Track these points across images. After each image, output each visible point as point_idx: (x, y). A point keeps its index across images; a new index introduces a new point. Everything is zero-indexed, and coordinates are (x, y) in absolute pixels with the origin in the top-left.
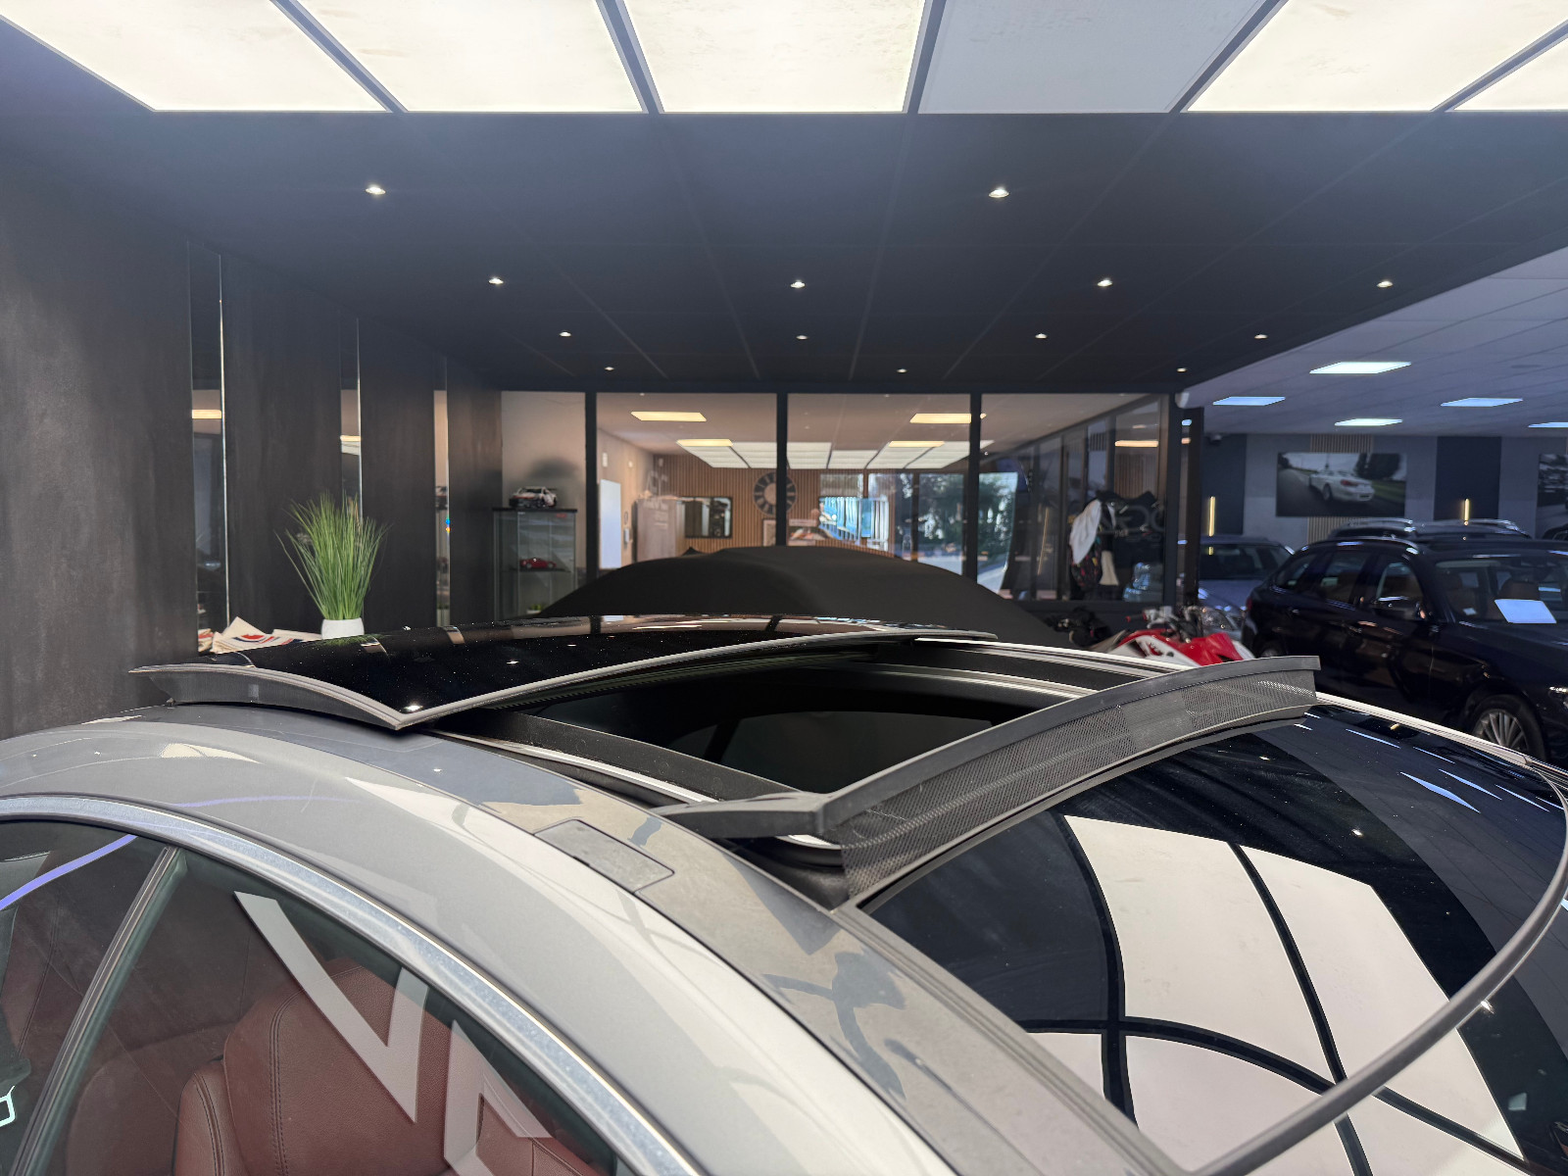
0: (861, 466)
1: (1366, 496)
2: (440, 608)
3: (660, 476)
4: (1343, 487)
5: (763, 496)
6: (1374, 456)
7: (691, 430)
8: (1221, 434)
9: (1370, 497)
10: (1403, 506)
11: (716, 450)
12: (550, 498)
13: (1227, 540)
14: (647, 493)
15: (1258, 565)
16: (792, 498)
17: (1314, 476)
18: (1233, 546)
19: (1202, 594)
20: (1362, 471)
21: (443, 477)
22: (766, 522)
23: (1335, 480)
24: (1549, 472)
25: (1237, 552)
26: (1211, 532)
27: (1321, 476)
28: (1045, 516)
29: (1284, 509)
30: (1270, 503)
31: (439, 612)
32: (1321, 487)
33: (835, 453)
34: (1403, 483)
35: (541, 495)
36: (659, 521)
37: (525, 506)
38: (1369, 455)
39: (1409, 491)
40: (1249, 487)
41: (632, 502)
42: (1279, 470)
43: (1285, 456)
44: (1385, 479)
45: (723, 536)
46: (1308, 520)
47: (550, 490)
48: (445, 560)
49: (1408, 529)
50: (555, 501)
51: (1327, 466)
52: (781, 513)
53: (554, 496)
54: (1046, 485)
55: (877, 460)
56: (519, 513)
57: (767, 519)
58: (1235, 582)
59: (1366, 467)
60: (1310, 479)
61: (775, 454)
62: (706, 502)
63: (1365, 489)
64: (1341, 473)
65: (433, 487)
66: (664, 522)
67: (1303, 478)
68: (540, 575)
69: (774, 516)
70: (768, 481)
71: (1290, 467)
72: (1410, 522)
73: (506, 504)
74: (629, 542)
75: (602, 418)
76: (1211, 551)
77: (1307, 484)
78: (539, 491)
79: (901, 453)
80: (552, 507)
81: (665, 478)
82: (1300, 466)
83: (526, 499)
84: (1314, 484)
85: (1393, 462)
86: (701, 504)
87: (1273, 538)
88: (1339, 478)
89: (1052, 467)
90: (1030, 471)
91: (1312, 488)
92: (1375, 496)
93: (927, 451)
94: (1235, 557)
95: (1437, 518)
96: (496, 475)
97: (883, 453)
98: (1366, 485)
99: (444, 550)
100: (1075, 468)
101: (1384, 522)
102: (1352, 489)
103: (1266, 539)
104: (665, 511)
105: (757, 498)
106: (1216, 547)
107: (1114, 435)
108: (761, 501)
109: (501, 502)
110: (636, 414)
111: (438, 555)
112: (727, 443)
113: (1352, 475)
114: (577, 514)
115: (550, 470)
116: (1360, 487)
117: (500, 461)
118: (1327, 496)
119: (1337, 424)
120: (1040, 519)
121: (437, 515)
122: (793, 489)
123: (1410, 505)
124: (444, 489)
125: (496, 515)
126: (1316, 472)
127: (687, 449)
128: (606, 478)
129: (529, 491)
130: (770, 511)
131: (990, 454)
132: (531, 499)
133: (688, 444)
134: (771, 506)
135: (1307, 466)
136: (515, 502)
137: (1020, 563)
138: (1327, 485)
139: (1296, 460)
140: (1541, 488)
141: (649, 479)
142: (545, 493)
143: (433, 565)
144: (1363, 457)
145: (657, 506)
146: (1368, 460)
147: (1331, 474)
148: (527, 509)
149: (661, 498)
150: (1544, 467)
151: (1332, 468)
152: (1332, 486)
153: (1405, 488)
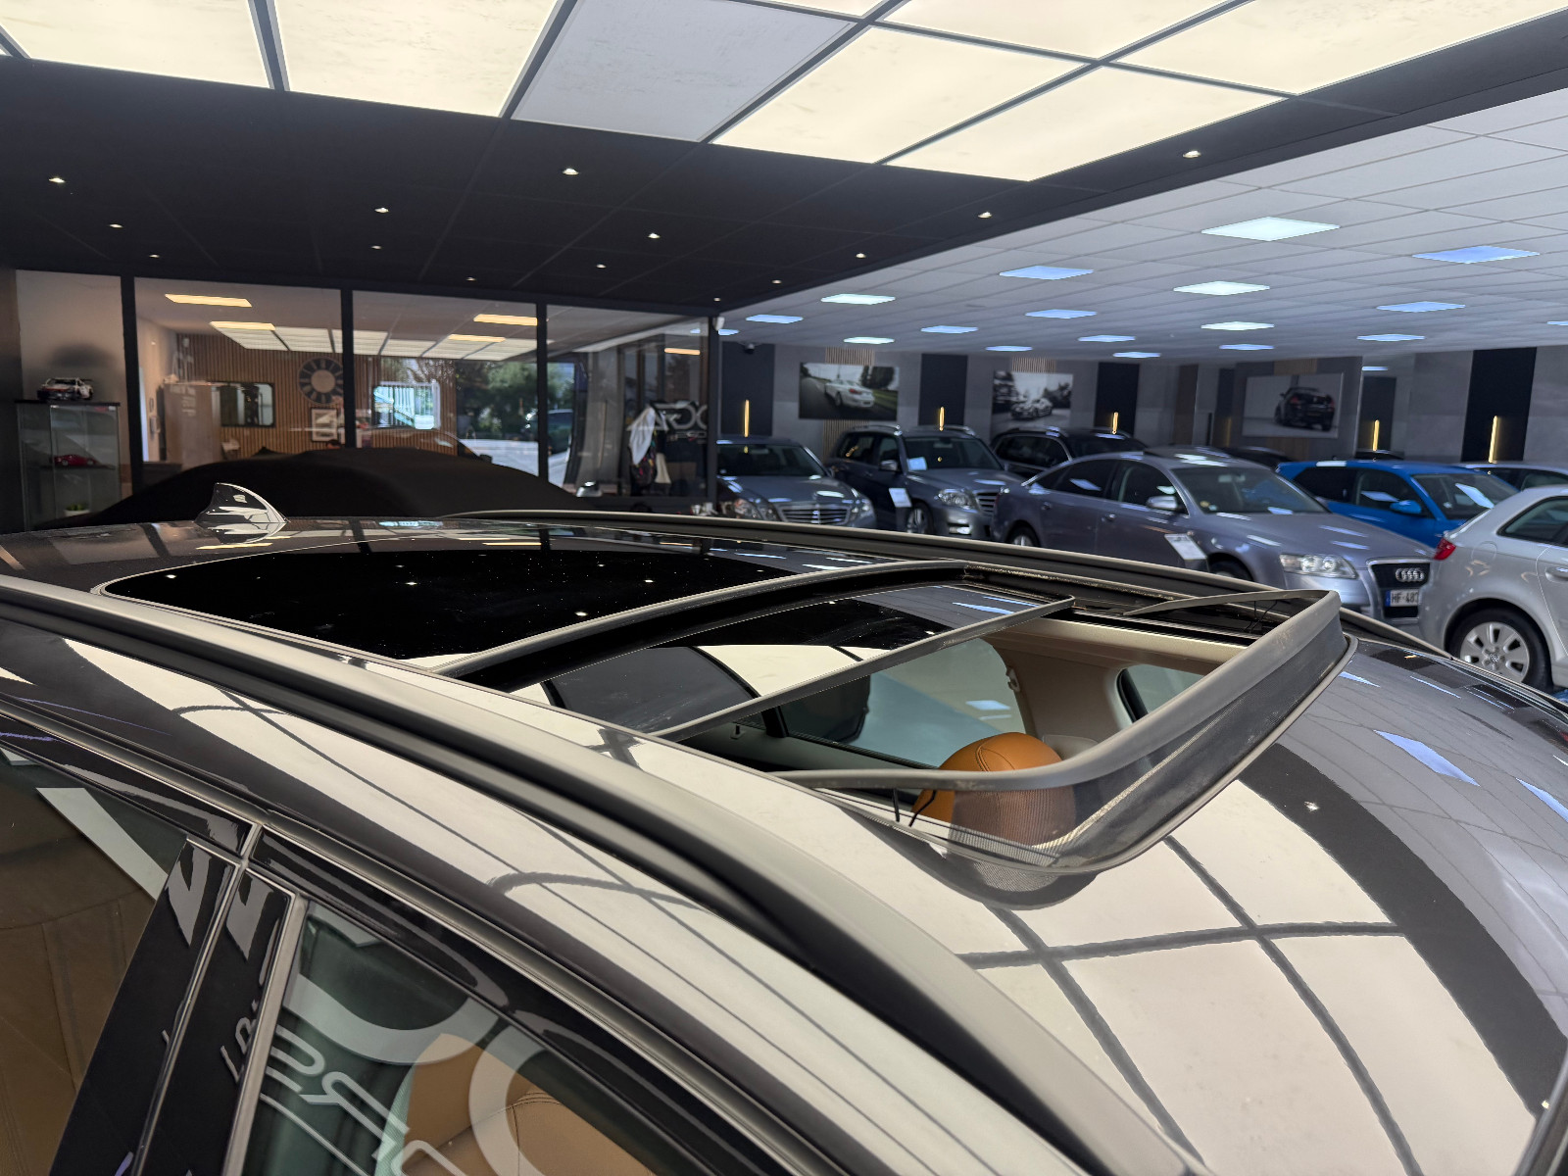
1: (868, 403)
4: (850, 395)
5: (310, 384)
6: (875, 368)
8: (754, 343)
9: (872, 404)
10: (895, 411)
12: (85, 390)
13: (759, 440)
17: (828, 384)
20: (865, 382)
22: (315, 411)
23: (844, 388)
24: (1001, 386)
26: (746, 433)
27: (834, 385)
29: (805, 413)
30: (794, 407)
32: (834, 394)
34: (895, 393)
35: (76, 387)
37: (58, 399)
38: (871, 368)
39: (900, 400)
40: (777, 392)
42: (801, 378)
43: (806, 366)
44: (883, 389)
46: (822, 422)
47: (83, 380)
49: (897, 434)
50: (90, 393)
51: (838, 376)
53: (89, 387)
56: (52, 406)
60: (826, 387)
61: (340, 340)
63: (868, 397)
64: (850, 383)
67: (819, 386)
70: (316, 367)
71: (809, 376)
75: (140, 301)
76: (745, 450)
78: (73, 383)
79: (458, 346)
80: (88, 399)
82: (817, 375)
83: (58, 391)
84: (829, 391)
85: (889, 375)
87: (795, 440)
88: (848, 387)
91: (827, 395)
92: (876, 404)
93: (487, 346)
94: (765, 455)
95: (921, 423)
96: (15, 362)
98: (868, 393)
102: (857, 397)
103: (789, 440)
105: (303, 385)
106: (750, 447)
108: (308, 388)
109: (22, 392)
110: (169, 297)
112: (267, 326)
113: (858, 384)
114: (118, 407)
116: (865, 395)
117: (17, 346)
119: (846, 341)
120: (599, 417)
123: (901, 411)
125: (19, 407)
126: (830, 381)
127: (221, 331)
129: (59, 382)
131: (553, 350)
132: (64, 391)
133: (222, 326)
134: (319, 394)
135: (823, 375)
136: (45, 397)
138: (839, 393)
139: (815, 369)
140: (995, 398)
142: (79, 385)
144: (866, 369)
146: (870, 372)
147: (842, 383)
148: (57, 402)
150: (997, 382)
151: (842, 378)
152: (843, 394)
153: (896, 397)
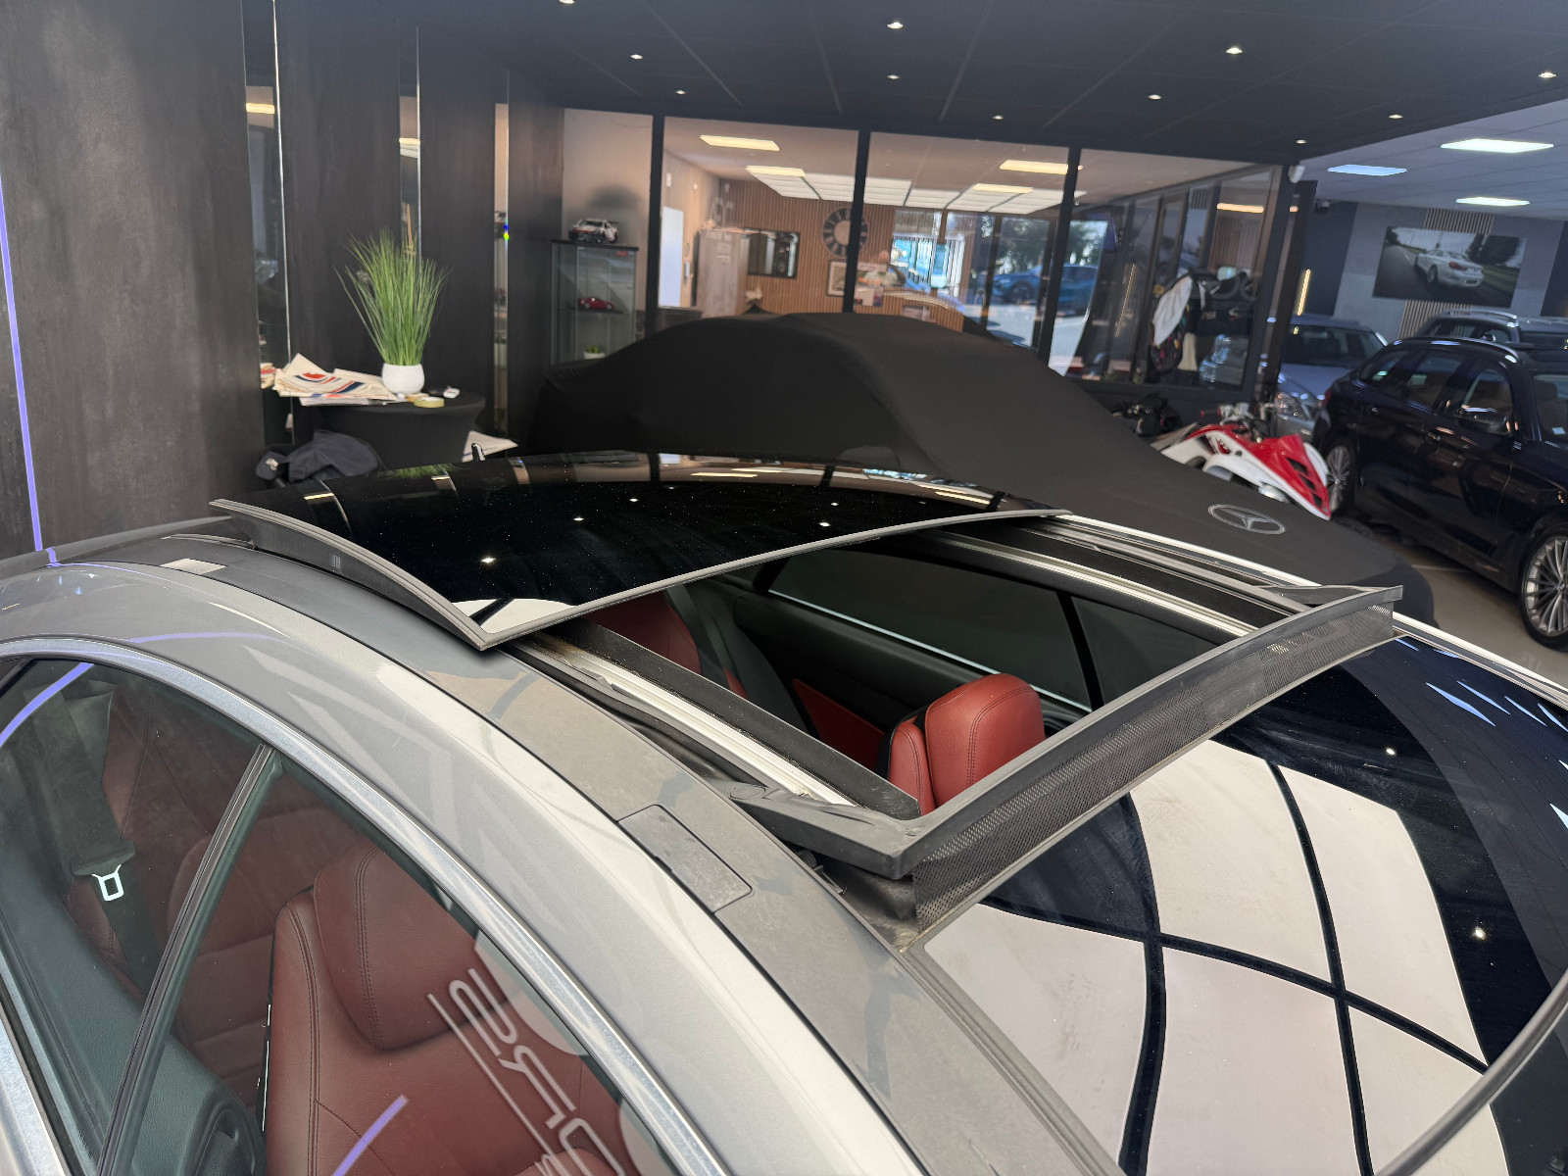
0: (941, 206)
1: (1475, 282)
2: (498, 342)
3: (725, 203)
4: (1450, 270)
5: (832, 234)
6: (1492, 238)
7: (763, 157)
8: (1329, 201)
9: (1478, 283)
10: (1511, 296)
11: (787, 179)
12: (611, 233)
13: (1318, 320)
14: (711, 223)
15: (1344, 348)
16: (864, 239)
17: (1421, 255)
18: (1322, 329)
19: (1281, 378)
20: (1474, 254)
21: (502, 202)
22: (833, 264)
23: (1443, 261)
25: (1325, 335)
26: (1300, 311)
27: (1428, 256)
28: (1131, 275)
29: (1385, 288)
30: (1369, 281)
31: (496, 345)
32: (1427, 269)
33: (914, 192)
34: (1516, 270)
35: (602, 229)
36: (721, 254)
37: (585, 241)
38: (1486, 236)
39: (1519, 281)
40: (1350, 263)
41: (695, 233)
42: (1385, 245)
43: (1394, 231)
44: (1498, 265)
45: (784, 275)
46: (1405, 303)
47: (611, 223)
48: (502, 292)
49: (1511, 325)
50: (616, 236)
51: (1438, 246)
52: (852, 254)
53: (615, 230)
54: (1137, 242)
55: (957, 202)
56: (579, 248)
57: (835, 260)
58: (1318, 368)
59: (1481, 249)
60: (1417, 258)
61: (852, 188)
62: (771, 236)
63: (1474, 273)
64: (1451, 253)
65: (492, 211)
66: (726, 254)
67: (1409, 257)
68: (600, 315)
69: (845, 258)
70: (839, 217)
71: (1398, 244)
72: (1515, 317)
73: (565, 236)
74: (690, 276)
75: (669, 140)
76: (1296, 331)
77: (1413, 263)
78: (600, 224)
79: (984, 196)
80: (612, 242)
81: (730, 205)
82: (1408, 243)
83: (586, 232)
84: (1420, 264)
85: (1510, 246)
86: (766, 237)
87: (1365, 323)
88: (1448, 260)
89: (1145, 224)
90: (1121, 229)
91: (1417, 268)
92: (1483, 283)
93: (1013, 197)
94: (1321, 340)
95: (1544, 313)
96: (557, 202)
97: (965, 195)
98: (1475, 269)
99: (502, 280)
100: (1170, 229)
101: (1487, 314)
102: (1459, 273)
103: (1357, 323)
104: (728, 242)
105: (826, 236)
106: (1302, 328)
107: (1217, 195)
108: (830, 240)
109: (559, 232)
110: (704, 138)
111: (496, 286)
112: (799, 172)
113: (1464, 257)
114: (638, 253)
115: (612, 200)
116: (1469, 271)
117: (560, 186)
118: (1432, 277)
119: (1459, 201)
120: (1124, 281)
121: (496, 243)
122: (865, 230)
123: (1519, 295)
124: (502, 215)
125: (554, 247)
126: (1424, 251)
127: (755, 176)
128: (668, 205)
129: (590, 223)
130: (838, 252)
131: (1081, 205)
132: (591, 234)
133: (757, 171)
134: (840, 246)
135: (1415, 244)
136: (574, 235)
137: (1097, 327)
138: (1434, 267)
139: (1405, 236)
141: (714, 207)
142: (606, 227)
143: (491, 297)
144: (1479, 238)
145: (720, 237)
146: (1484, 242)
147: (1441, 254)
148: (585, 243)
149: (724, 230)
151: (1442, 248)
152: (1439, 269)
153: (1517, 276)
